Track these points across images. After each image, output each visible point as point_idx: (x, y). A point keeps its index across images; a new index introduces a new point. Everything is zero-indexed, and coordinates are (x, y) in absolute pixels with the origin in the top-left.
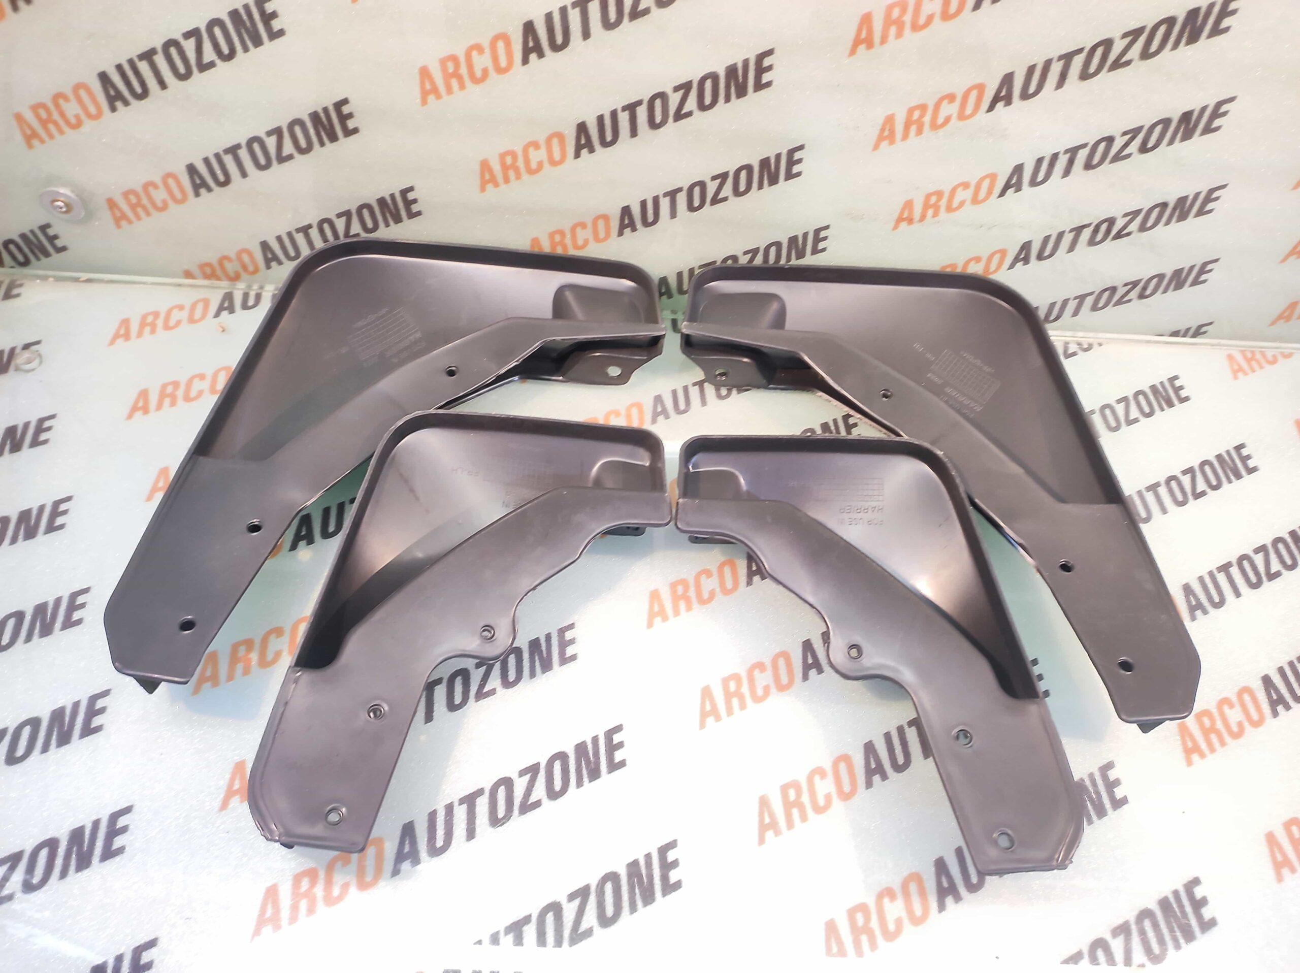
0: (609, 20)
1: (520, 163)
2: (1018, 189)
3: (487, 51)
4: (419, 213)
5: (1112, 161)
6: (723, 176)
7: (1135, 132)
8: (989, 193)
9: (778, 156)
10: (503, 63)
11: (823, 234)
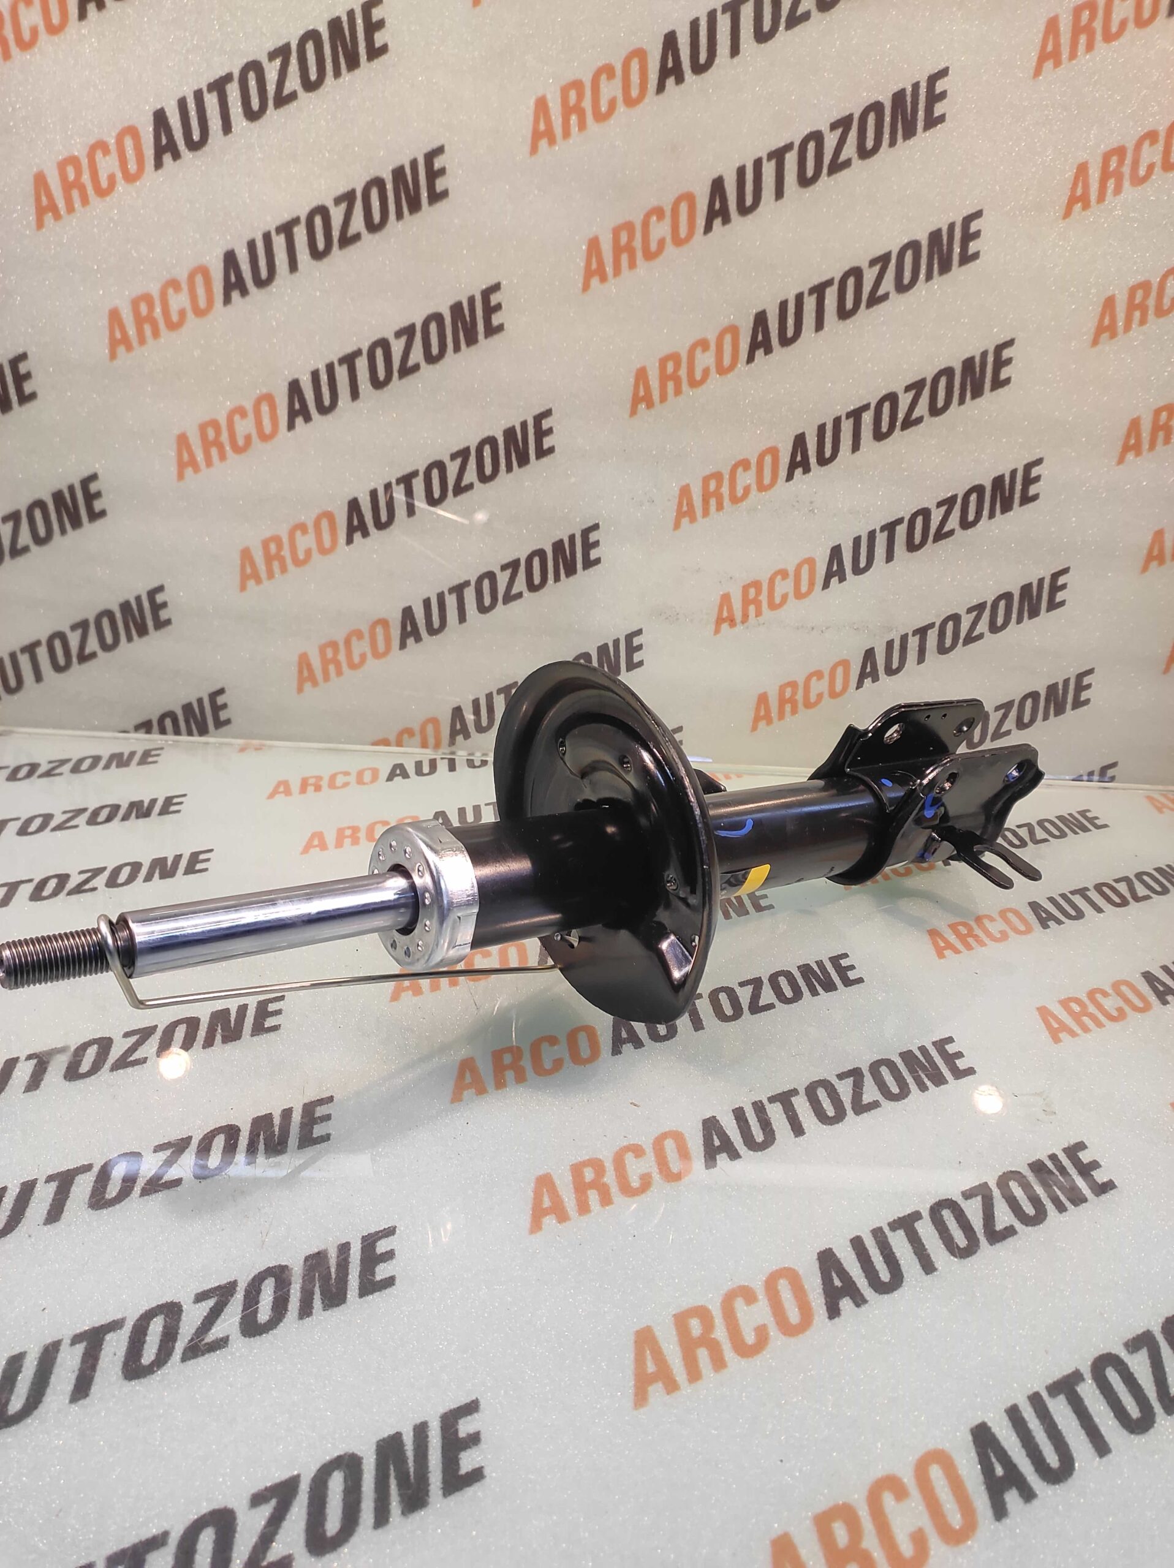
0: (378, 378)
1: (286, 552)
2: (842, 579)
3: (251, 416)
4: (168, 622)
5: (935, 540)
6: (513, 566)
7: (950, 502)
8: (812, 584)
9: (572, 538)
10: (267, 427)
11: (636, 641)
